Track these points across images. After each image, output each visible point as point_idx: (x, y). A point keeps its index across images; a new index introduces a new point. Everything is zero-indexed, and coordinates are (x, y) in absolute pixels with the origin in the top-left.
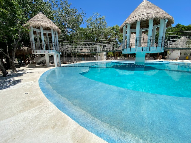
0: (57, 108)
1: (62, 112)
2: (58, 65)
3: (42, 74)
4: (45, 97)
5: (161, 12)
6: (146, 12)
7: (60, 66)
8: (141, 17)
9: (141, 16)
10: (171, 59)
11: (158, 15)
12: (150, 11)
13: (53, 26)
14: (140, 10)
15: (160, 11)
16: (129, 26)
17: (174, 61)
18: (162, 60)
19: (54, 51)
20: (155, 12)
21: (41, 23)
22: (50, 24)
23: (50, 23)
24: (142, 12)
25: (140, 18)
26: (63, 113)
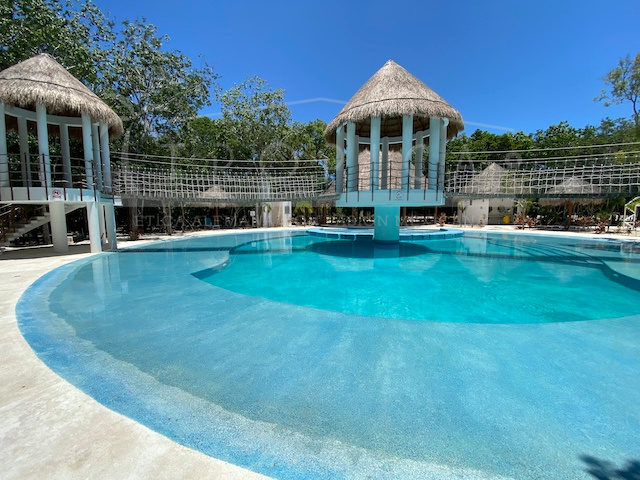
0: (93, 401)
1: (113, 412)
2: (104, 247)
3: (31, 282)
4: (43, 366)
5: (431, 98)
6: (392, 93)
7: (115, 249)
8: (382, 107)
9: (382, 103)
10: (468, 224)
11: (424, 106)
12: (404, 92)
13: (92, 104)
14: (378, 86)
15: (429, 94)
16: (352, 128)
17: (476, 229)
18: (447, 227)
19: (89, 195)
20: (415, 96)
21: (40, 91)
22: (77, 95)
23: (80, 93)
24: (382, 91)
25: (379, 109)
26: (115, 416)
